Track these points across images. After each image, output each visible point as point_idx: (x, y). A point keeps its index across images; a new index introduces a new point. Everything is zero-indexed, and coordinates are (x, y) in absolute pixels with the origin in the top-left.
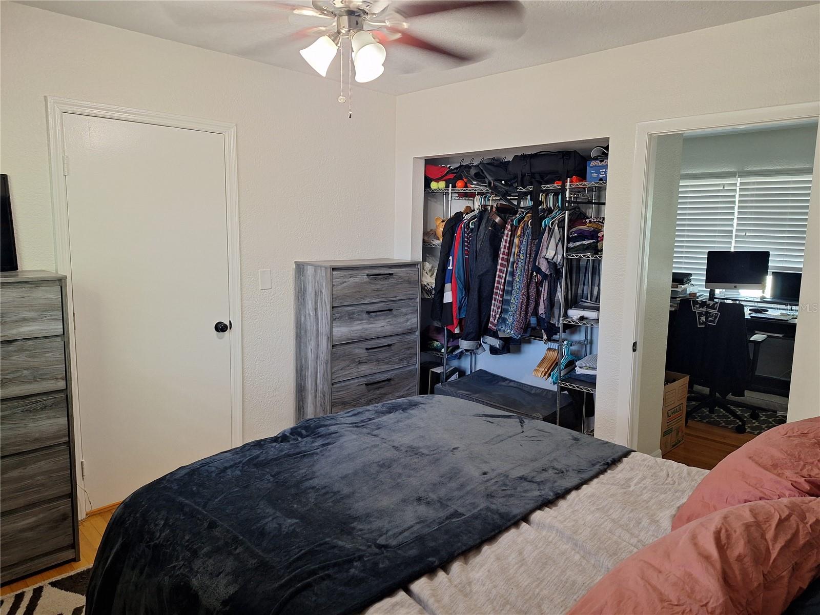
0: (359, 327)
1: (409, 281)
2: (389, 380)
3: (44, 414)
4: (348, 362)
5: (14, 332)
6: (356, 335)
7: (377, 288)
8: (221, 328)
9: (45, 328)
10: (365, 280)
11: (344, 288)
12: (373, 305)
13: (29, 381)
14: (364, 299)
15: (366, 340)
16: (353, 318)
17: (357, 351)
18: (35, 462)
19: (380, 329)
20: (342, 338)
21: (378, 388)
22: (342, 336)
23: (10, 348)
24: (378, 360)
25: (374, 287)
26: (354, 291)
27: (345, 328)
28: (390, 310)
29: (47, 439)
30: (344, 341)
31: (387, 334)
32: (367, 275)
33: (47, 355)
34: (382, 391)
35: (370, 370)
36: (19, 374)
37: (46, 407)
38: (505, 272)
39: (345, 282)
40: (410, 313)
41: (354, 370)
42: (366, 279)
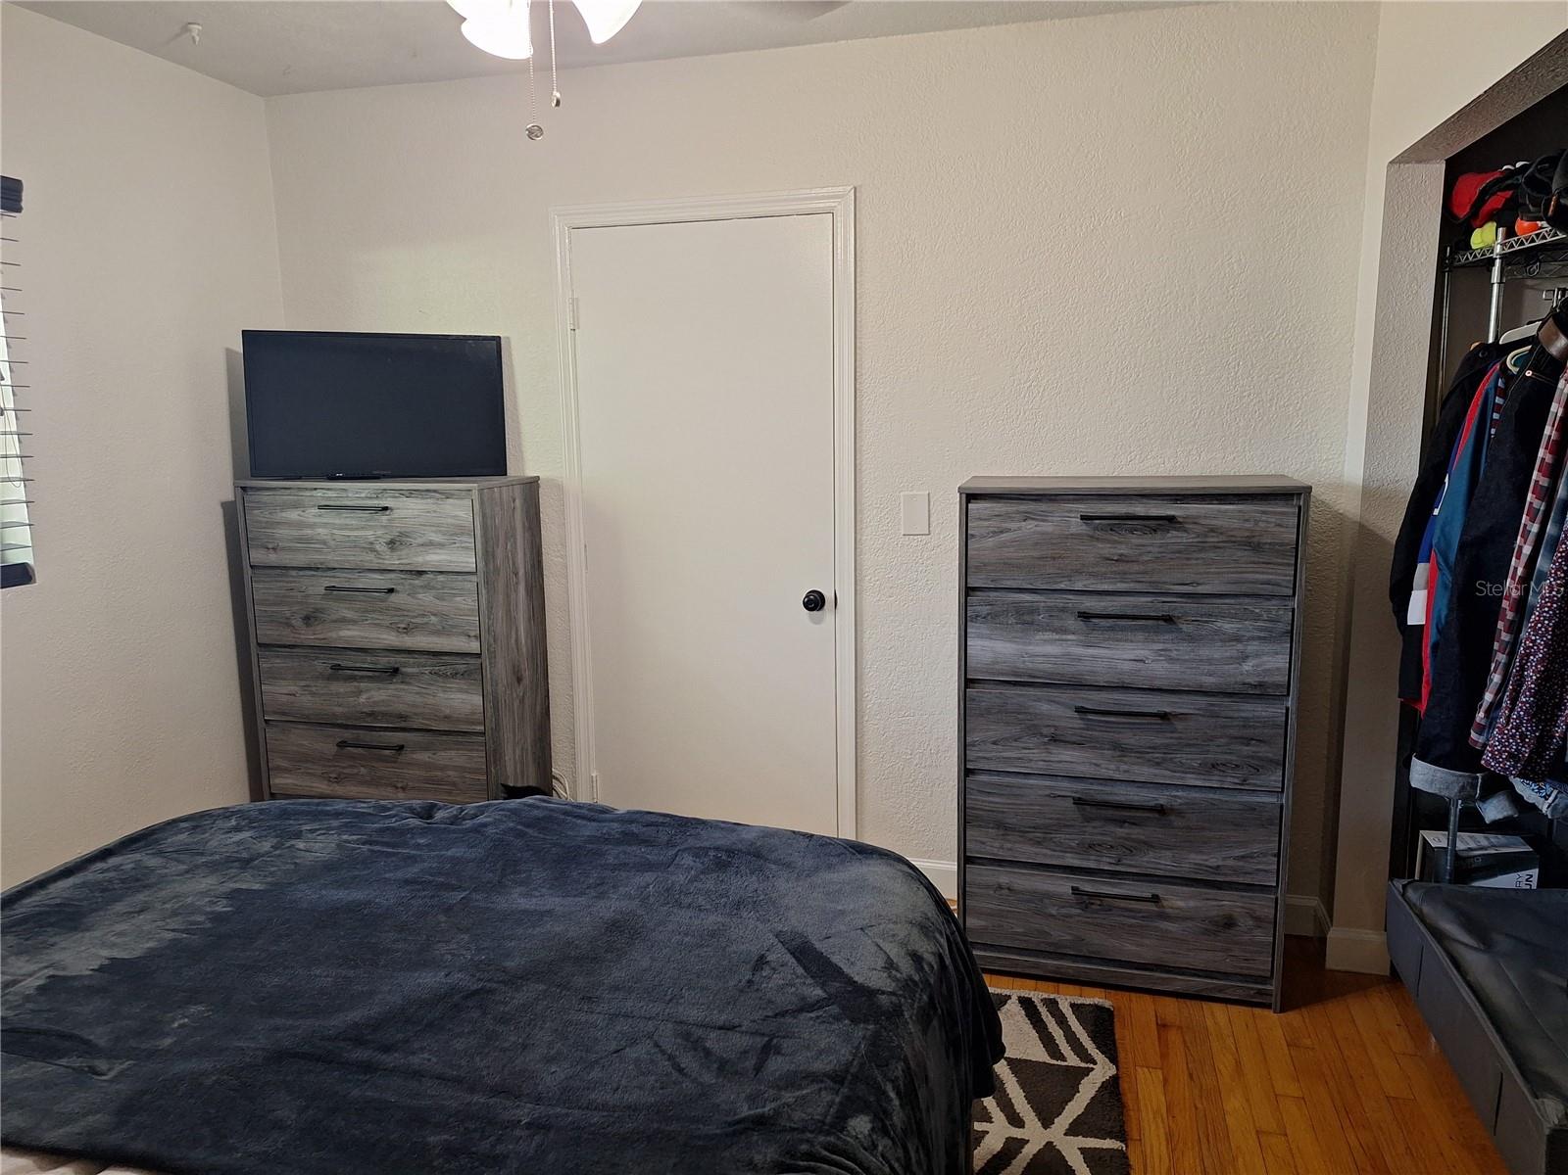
0: (1050, 649)
1: (1249, 544)
2: (1161, 810)
3: (454, 684)
4: (1015, 730)
5: (420, 559)
6: (1041, 666)
7: (1121, 555)
8: (814, 602)
9: (454, 558)
10: (1073, 530)
11: (1003, 545)
12: (1109, 598)
13: (437, 633)
14: (1069, 577)
15: (1077, 685)
16: (1032, 623)
17: (1045, 707)
18: (446, 749)
19: (1127, 666)
20: (997, 667)
21: (1122, 822)
22: (994, 663)
23: (417, 582)
24: (1118, 748)
25: (1106, 549)
26: (1035, 554)
27: (1008, 645)
28: (1168, 619)
29: (458, 720)
30: (1003, 674)
31: (1157, 684)
32: (1083, 518)
33: (458, 599)
34: (1136, 832)
35: (1093, 768)
36: (426, 620)
37: (456, 674)
38: (1531, 538)
39: (1008, 530)
40: (1253, 638)
41: (1036, 754)
42: (1076, 526)
